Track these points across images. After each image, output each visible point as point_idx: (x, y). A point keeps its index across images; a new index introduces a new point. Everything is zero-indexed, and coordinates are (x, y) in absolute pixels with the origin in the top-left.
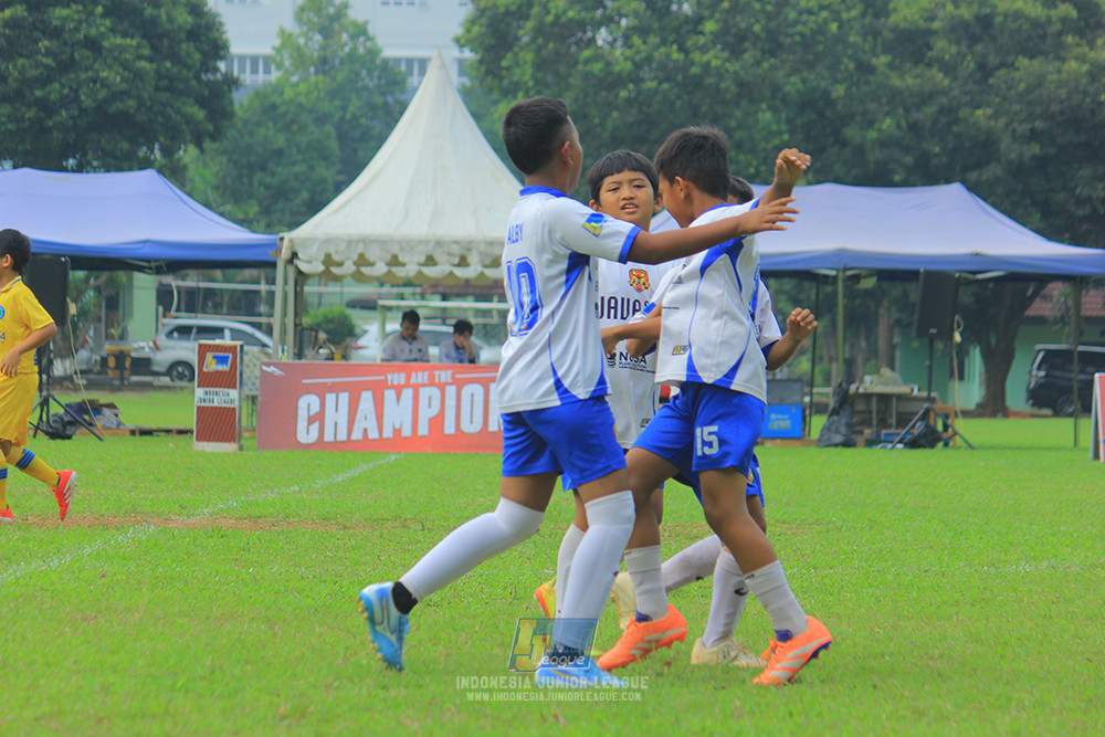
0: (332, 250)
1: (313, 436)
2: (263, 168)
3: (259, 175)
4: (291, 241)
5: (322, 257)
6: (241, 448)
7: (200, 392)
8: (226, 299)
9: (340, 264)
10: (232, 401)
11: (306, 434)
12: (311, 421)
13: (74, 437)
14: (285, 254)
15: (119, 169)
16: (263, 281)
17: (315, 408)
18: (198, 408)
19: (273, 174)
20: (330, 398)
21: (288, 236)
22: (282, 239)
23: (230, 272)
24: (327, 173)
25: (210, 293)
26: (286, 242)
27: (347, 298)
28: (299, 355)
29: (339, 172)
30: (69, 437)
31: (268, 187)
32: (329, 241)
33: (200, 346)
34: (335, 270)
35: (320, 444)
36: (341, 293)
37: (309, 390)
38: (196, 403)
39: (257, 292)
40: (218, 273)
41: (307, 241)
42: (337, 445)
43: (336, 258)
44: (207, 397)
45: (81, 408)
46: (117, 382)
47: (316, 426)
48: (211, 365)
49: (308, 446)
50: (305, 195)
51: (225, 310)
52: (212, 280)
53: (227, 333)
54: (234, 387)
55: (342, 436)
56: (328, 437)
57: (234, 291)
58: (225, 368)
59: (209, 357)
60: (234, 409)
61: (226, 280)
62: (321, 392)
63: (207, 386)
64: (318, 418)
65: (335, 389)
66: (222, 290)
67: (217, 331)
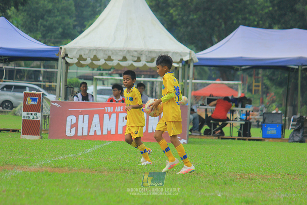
0: (82, 53)
1: (73, 133)
2: (42, 18)
4: (65, 49)
5: (78, 57)
6: (42, 138)
7: (24, 114)
8: (26, 74)
9: (85, 60)
10: (38, 118)
11: (70, 132)
12: (72, 127)
14: (62, 55)
16: (42, 67)
17: (74, 121)
18: (23, 120)
19: (47, 21)
20: (81, 117)
21: (63, 47)
22: (61, 48)
23: (28, 62)
24: (70, 21)
25: (19, 71)
26: (63, 50)
27: (79, 75)
28: (66, 98)
29: (75, 21)
31: (44, 26)
32: (81, 49)
33: (25, 94)
34: (82, 62)
35: (76, 137)
36: (77, 73)
37: (71, 113)
38: (23, 118)
39: (39, 71)
40: (23, 63)
41: (72, 50)
42: (83, 137)
43: (84, 57)
44: (27, 116)
47: (74, 129)
48: (30, 102)
49: (70, 138)
51: (25, 79)
52: (20, 66)
53: (27, 89)
54: (39, 112)
55: (85, 133)
56: (79, 134)
57: (30, 70)
58: (35, 103)
60: (39, 121)
61: (26, 66)
62: (77, 114)
63: (27, 111)
64: (75, 125)
65: (83, 113)
66: (24, 70)
67: (24, 88)
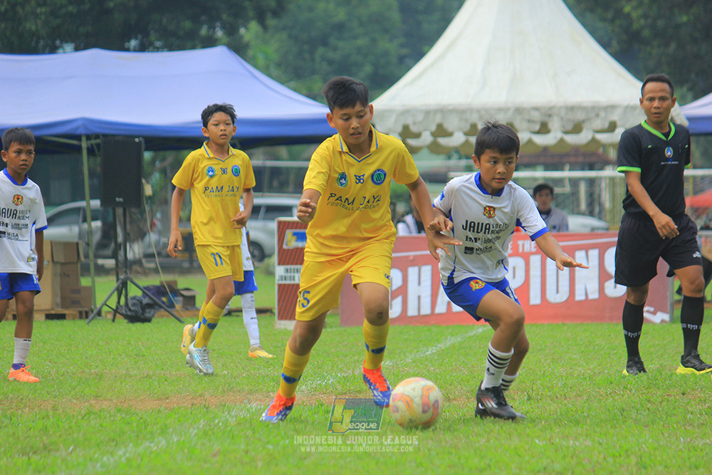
0: (409, 121)
1: (396, 311)
2: (325, 43)
3: (321, 51)
5: (400, 129)
7: (280, 270)
8: (292, 178)
9: (418, 136)
12: (394, 295)
13: (154, 320)
15: (181, 47)
17: (398, 282)
18: (280, 286)
19: (335, 49)
20: (413, 272)
24: (390, 46)
25: (275, 172)
29: (402, 46)
30: (148, 320)
31: (330, 62)
32: (406, 112)
33: (280, 223)
34: (413, 142)
35: (403, 318)
38: (277, 281)
41: (384, 113)
42: (421, 319)
43: (414, 129)
44: (288, 274)
45: (160, 291)
46: (186, 265)
47: (399, 301)
48: (292, 242)
50: (368, 69)
52: (277, 158)
55: (426, 310)
56: (412, 312)
59: (289, 234)
61: (292, 158)
62: (403, 266)
63: (288, 264)
64: (401, 292)
65: (417, 262)
